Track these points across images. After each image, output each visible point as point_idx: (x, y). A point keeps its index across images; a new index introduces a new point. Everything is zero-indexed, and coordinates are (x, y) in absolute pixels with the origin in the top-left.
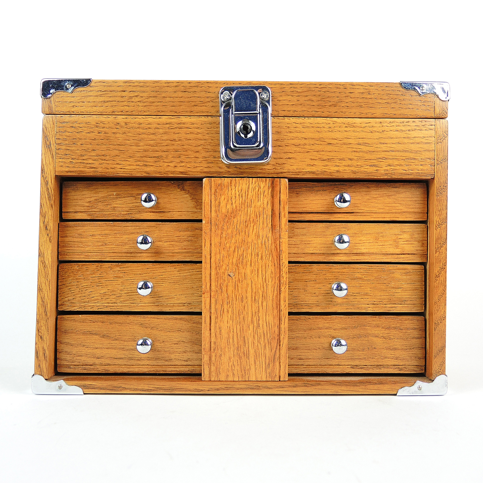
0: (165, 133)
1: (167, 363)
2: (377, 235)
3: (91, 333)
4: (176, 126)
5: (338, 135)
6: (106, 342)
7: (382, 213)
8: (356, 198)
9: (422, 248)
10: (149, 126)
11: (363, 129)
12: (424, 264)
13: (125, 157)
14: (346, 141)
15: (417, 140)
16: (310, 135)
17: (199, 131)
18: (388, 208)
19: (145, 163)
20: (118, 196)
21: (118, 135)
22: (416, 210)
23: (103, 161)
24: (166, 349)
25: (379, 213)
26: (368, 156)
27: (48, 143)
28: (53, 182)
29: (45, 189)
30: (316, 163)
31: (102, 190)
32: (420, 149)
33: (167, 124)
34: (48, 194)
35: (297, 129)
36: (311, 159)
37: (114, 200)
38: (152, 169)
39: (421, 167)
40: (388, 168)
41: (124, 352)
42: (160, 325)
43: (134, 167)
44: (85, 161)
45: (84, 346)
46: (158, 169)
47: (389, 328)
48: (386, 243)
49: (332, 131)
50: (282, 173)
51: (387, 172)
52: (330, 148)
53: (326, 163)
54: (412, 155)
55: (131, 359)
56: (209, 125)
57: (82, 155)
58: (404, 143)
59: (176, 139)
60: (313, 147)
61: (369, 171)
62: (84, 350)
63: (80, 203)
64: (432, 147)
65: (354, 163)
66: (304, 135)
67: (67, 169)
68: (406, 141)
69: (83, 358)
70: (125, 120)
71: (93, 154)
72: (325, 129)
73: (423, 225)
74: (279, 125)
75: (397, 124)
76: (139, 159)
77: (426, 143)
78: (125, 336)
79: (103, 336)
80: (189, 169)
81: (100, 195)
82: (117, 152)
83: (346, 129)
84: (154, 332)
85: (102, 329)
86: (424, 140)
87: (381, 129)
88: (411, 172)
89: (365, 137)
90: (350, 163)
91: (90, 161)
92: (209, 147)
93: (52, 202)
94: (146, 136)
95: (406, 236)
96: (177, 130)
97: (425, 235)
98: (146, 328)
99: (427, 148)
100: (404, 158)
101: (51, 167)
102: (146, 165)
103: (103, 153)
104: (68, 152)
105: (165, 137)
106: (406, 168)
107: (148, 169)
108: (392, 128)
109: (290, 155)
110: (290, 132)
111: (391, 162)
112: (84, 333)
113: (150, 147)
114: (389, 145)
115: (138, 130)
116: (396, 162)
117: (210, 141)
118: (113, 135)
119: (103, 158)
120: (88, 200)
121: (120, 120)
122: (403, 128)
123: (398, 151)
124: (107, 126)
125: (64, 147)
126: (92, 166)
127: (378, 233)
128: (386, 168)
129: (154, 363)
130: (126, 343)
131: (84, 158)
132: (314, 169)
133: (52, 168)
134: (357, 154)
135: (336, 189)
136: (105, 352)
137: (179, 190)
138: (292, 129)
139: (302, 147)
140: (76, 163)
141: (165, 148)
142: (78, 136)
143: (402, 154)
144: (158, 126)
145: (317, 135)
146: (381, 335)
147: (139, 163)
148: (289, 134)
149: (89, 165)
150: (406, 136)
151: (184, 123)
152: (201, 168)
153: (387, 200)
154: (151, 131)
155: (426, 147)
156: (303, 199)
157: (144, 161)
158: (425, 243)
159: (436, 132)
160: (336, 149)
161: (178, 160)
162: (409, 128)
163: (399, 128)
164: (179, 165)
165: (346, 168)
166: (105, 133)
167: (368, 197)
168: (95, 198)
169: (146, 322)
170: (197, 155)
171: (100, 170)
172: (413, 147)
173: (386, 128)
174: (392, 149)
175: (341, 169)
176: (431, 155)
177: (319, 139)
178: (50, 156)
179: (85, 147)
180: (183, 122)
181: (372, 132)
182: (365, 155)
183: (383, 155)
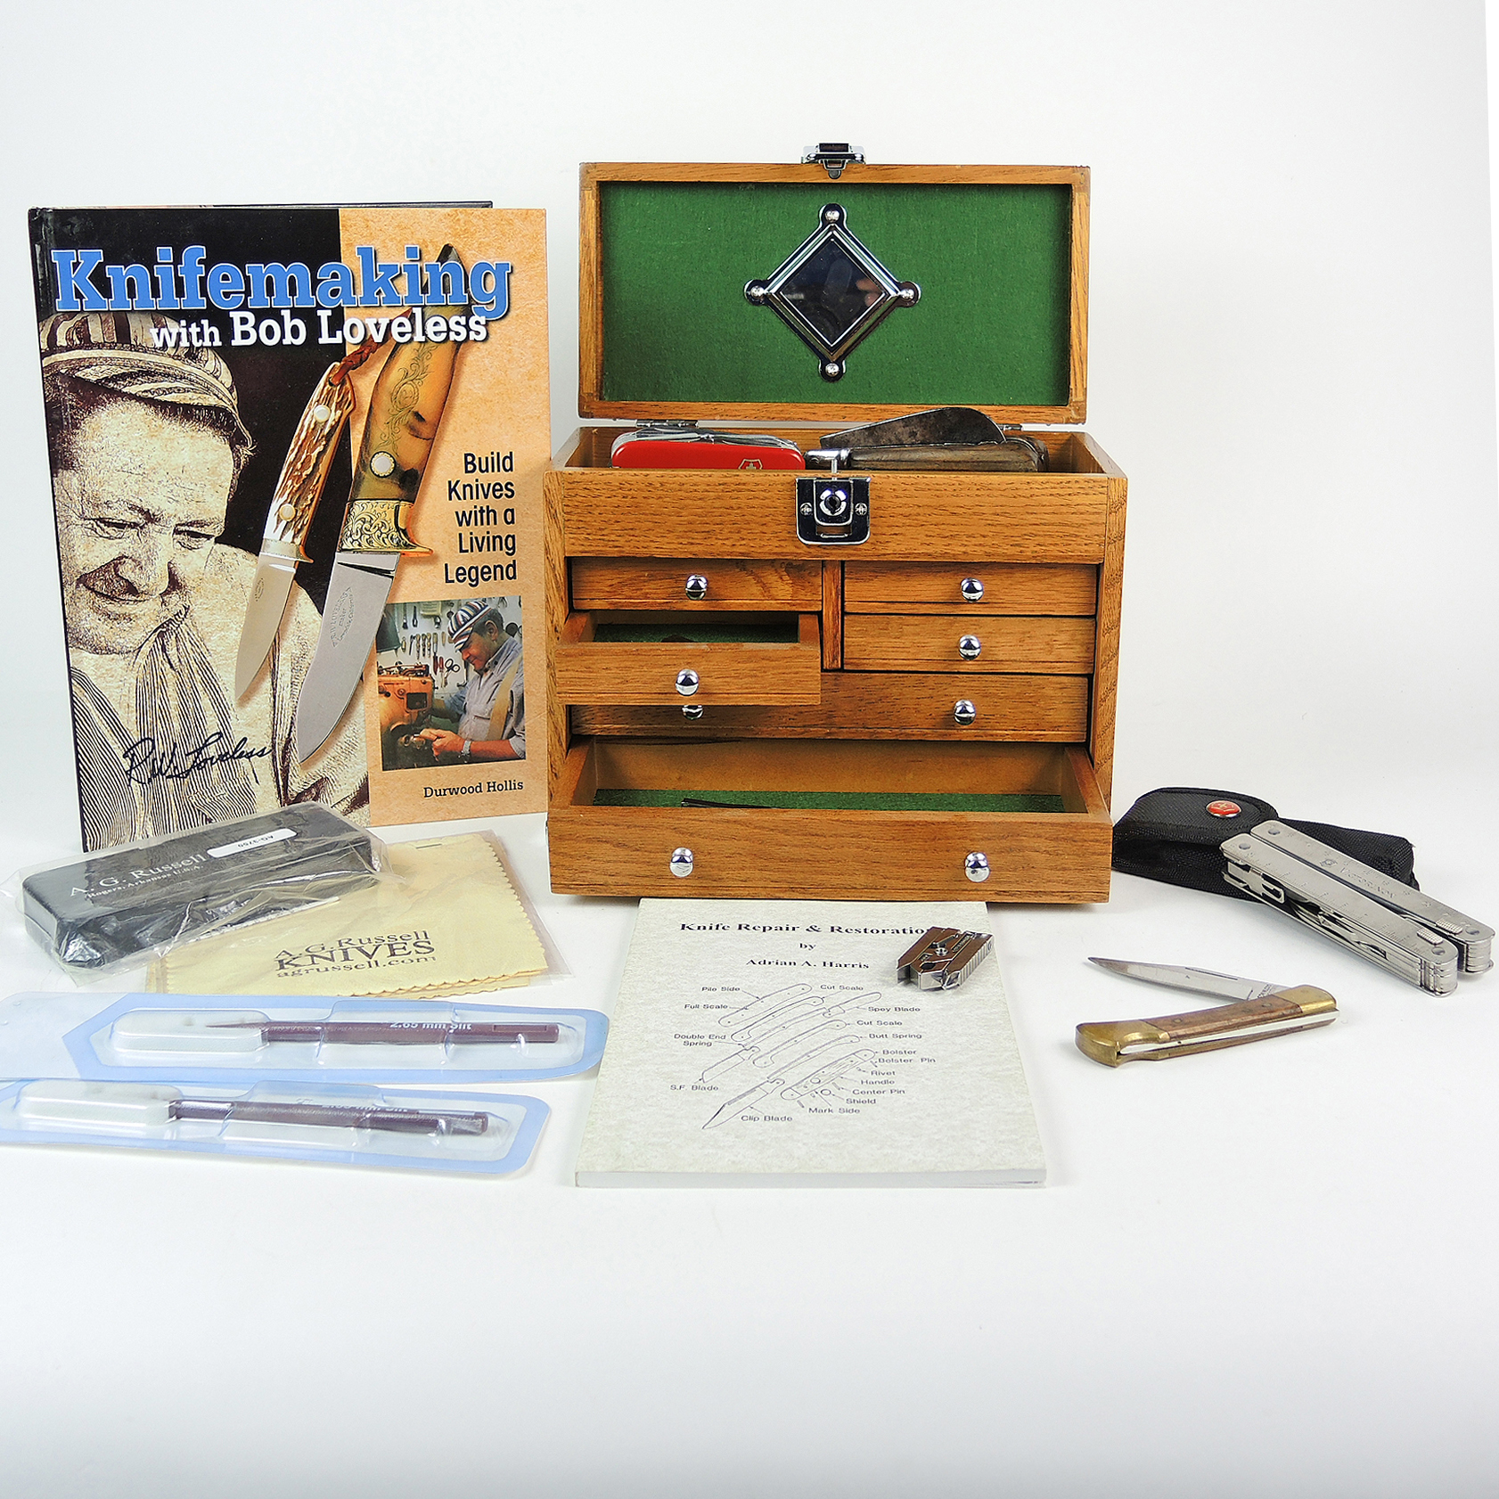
0: (718, 498)
1: (715, 884)
2: (1022, 636)
3: (600, 841)
4: (734, 487)
5: (967, 502)
6: (622, 853)
7: (1031, 604)
8: (993, 582)
9: (1086, 655)
10: (695, 488)
11: (1003, 493)
12: (1090, 677)
13: (662, 531)
14: (976, 509)
15: (1083, 509)
16: (926, 501)
17: (767, 495)
18: (1039, 598)
19: (690, 541)
20: (652, 578)
21: (650, 501)
22: (1080, 601)
23: (632, 538)
24: (713, 865)
25: (1026, 604)
26: (1008, 532)
27: (552, 511)
28: (562, 565)
29: (551, 575)
30: (932, 540)
31: (628, 569)
32: (1084, 522)
33: (720, 484)
34: (557, 582)
35: (906, 492)
36: (927, 536)
37: (646, 584)
38: (700, 548)
39: (1086, 547)
40: (1038, 548)
41: (651, 868)
42: (704, 831)
43: (673, 546)
44: (605, 538)
45: (589, 858)
46: (710, 549)
47: (1056, 839)
48: (1035, 647)
49: (957, 496)
50: (884, 555)
51: (1035, 555)
52: (954, 519)
53: (948, 541)
54: (1072, 531)
55: (660, 877)
56: (779, 486)
57: (600, 529)
58: (1061, 513)
59: (734, 506)
60: (929, 519)
61: (1009, 552)
62: (590, 865)
63: (598, 586)
64: (1103, 519)
65: (989, 541)
66: (916, 501)
67: (581, 548)
68: (1064, 509)
69: (589, 876)
70: (660, 480)
71: (616, 526)
72: (947, 492)
73: (1089, 622)
74: (880, 486)
75: (1053, 485)
76: (681, 534)
77: (1094, 513)
78: (650, 844)
79: (619, 845)
80: (753, 549)
81: (626, 576)
82: (651, 525)
83: (978, 492)
84: (696, 839)
85: (616, 835)
86: (1090, 509)
87: (1028, 493)
88: (1070, 554)
89: (1005, 504)
90: (982, 540)
91: (613, 537)
92: (781, 518)
93: (562, 594)
94: (691, 502)
95: (1064, 637)
96: (734, 494)
97: (1093, 636)
98: (683, 834)
99: (1095, 521)
100: (1061, 534)
101: (559, 545)
102: (692, 544)
103: (631, 526)
104: (581, 525)
105: (718, 503)
106: (1063, 549)
107: (695, 549)
108: (1043, 492)
109: (896, 530)
110: (897, 497)
111: (1041, 540)
112: (589, 840)
113: (697, 518)
114: (1039, 516)
115: (679, 493)
116: (1050, 541)
117: (782, 509)
118: (644, 500)
119: (632, 532)
120: (609, 583)
121: (653, 480)
122: (1061, 492)
123: (1053, 524)
124: (635, 487)
125: (575, 518)
126: (616, 544)
127: (1024, 633)
128: (1035, 549)
129: (697, 883)
130: (652, 855)
131: (603, 533)
132: (931, 550)
133: (559, 547)
134: (993, 529)
135: (964, 569)
136: (621, 867)
137: (738, 570)
138: (899, 493)
139: (914, 517)
140: (594, 539)
141: (718, 520)
142: (595, 501)
143: (1057, 528)
144: (707, 488)
145: (935, 502)
146: (1044, 849)
147: (681, 540)
148: (894, 500)
149: (611, 543)
150: (1064, 502)
151: (744, 484)
152: (771, 547)
153: (1039, 586)
154: (699, 495)
155: (1093, 518)
156: (915, 583)
157: (688, 538)
158: (1093, 647)
159: (1109, 497)
160: (963, 521)
161: (736, 536)
162: (1070, 491)
163: (1055, 491)
164: (739, 543)
165: (976, 548)
166: (632, 498)
167: (1010, 582)
168: (619, 580)
169: (682, 826)
170: (764, 529)
171: (627, 549)
172: (1075, 519)
173: (1036, 492)
174: (1043, 521)
175: (969, 550)
176: (1101, 530)
177: (940, 507)
178: (557, 530)
179: (604, 517)
180: (742, 482)
181: (1015, 497)
182: (1005, 530)
183: (1030, 529)
